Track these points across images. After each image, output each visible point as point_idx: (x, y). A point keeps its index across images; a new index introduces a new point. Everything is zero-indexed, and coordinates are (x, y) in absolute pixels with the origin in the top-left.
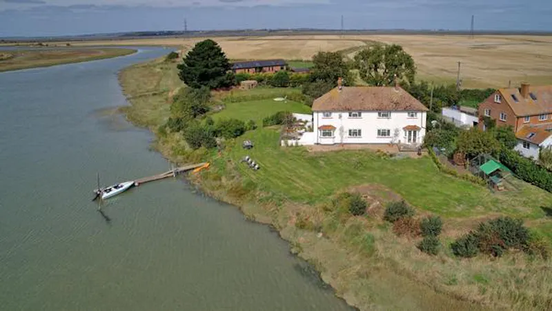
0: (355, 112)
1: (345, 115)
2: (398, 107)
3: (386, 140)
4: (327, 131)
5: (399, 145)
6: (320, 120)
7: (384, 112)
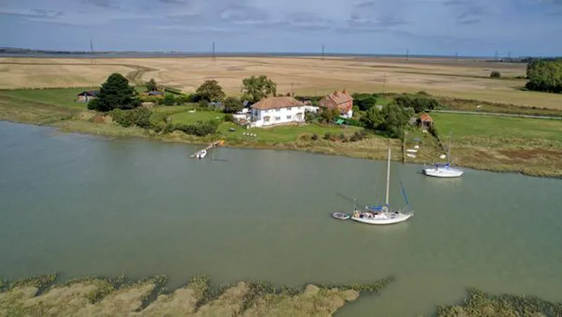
0: (278, 108)
1: (274, 110)
2: (293, 105)
3: (290, 120)
4: (267, 118)
5: (295, 122)
6: (263, 114)
7: (289, 107)
